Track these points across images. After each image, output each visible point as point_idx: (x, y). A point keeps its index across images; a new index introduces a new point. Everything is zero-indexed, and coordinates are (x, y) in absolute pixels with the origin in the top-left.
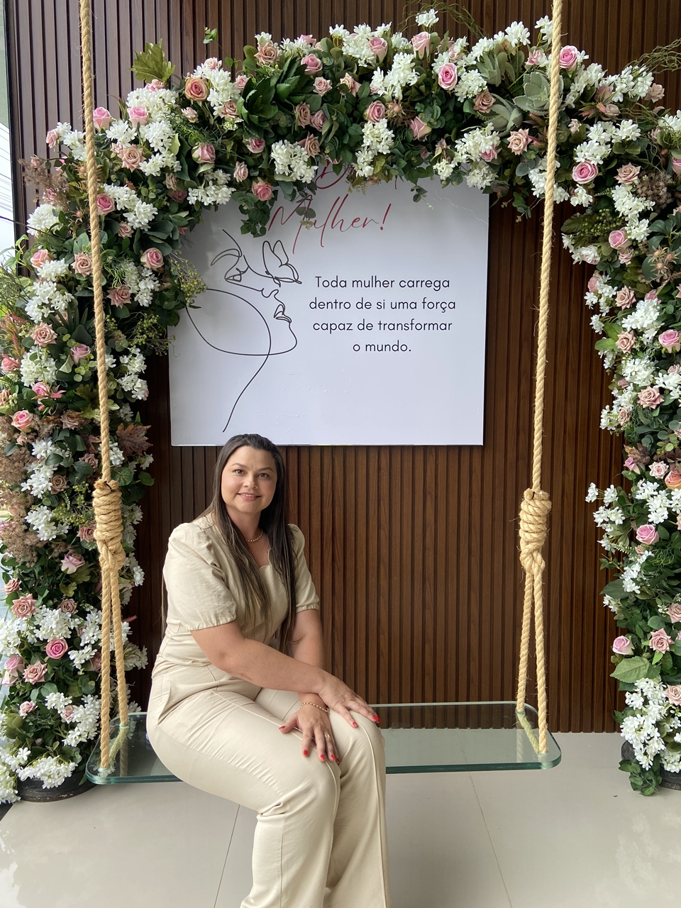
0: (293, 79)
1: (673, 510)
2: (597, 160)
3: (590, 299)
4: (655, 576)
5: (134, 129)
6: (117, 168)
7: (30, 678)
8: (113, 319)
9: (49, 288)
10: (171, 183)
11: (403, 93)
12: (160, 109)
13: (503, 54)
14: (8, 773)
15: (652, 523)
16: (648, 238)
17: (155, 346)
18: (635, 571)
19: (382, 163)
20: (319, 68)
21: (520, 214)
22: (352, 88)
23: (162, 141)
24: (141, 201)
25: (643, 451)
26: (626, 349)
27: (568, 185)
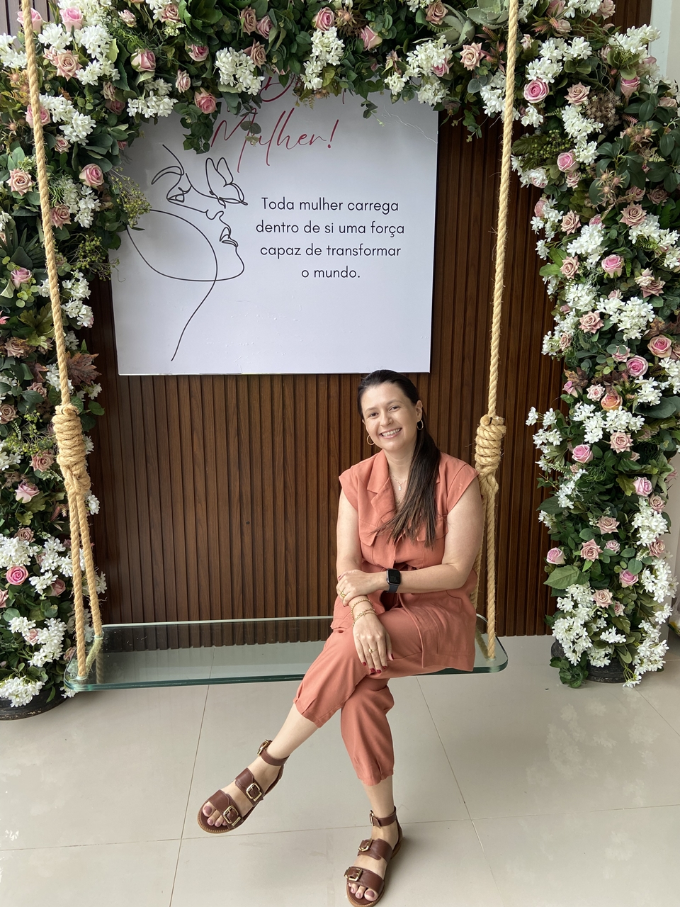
1: (608, 430)
2: (549, 79)
3: (536, 223)
4: (588, 492)
5: (69, 33)
6: (50, 76)
10: (109, 93)
11: (353, 0)
12: (96, 12)
15: (588, 442)
16: (596, 161)
17: (98, 270)
18: (570, 488)
19: (331, 75)
21: (470, 133)
23: (99, 46)
24: (78, 113)
25: (581, 375)
26: (569, 275)
27: (520, 104)
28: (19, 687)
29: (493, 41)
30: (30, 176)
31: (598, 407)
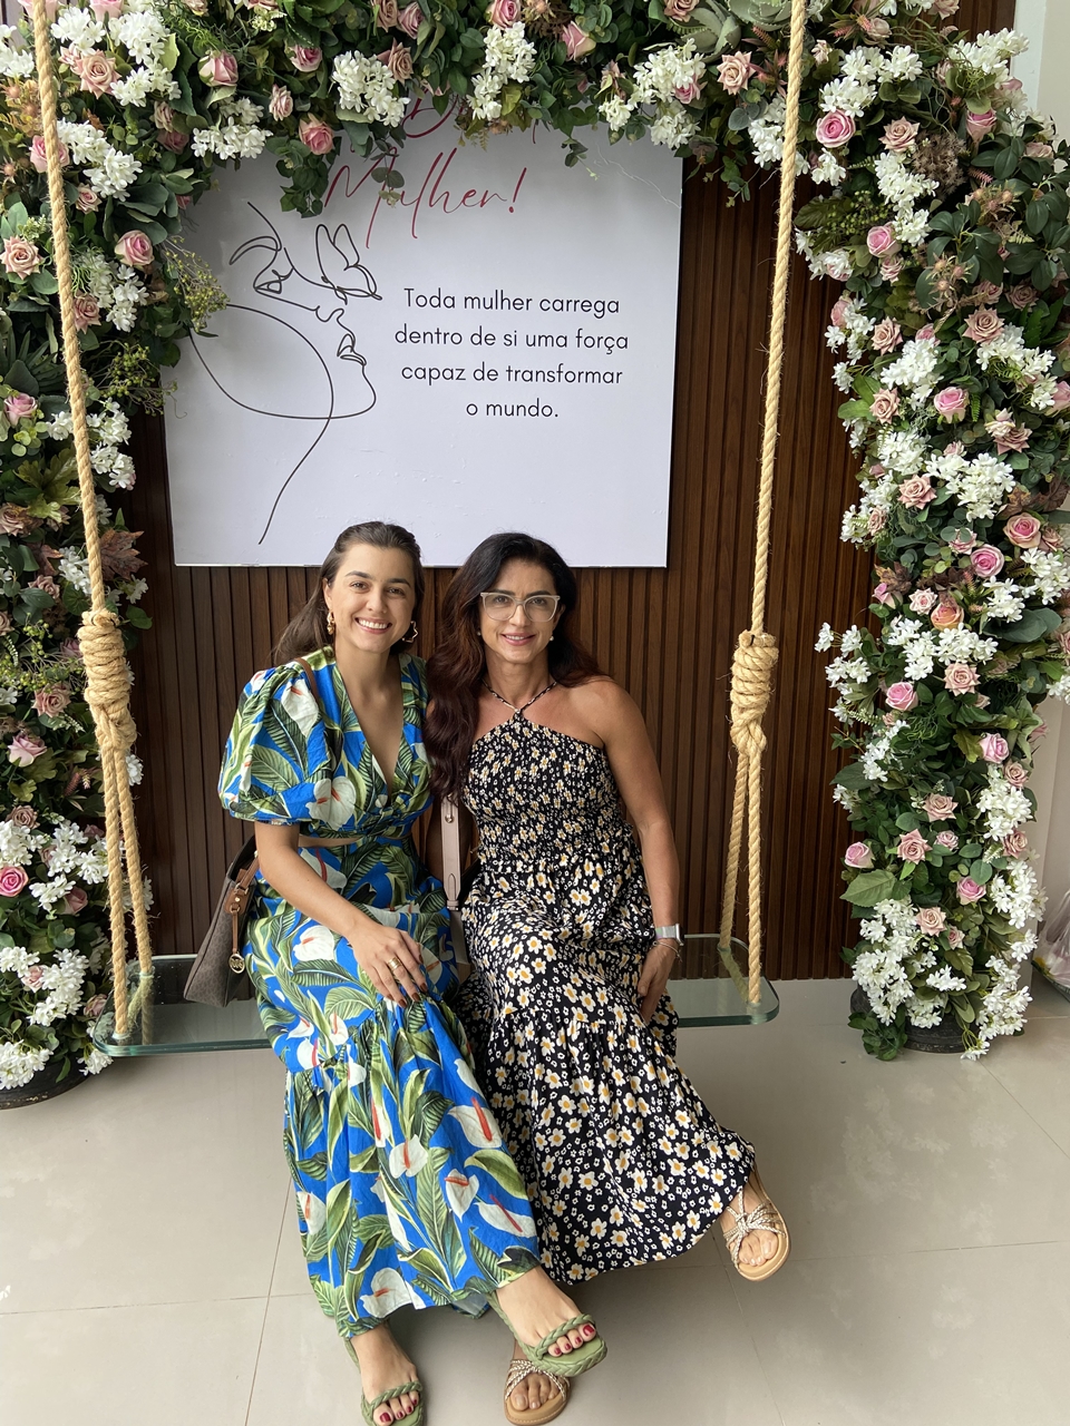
1: (941, 660)
2: (855, 111)
3: (834, 336)
4: (909, 756)
5: (100, 24)
6: (70, 91)
10: (164, 120)
15: (910, 679)
16: (927, 240)
17: (143, 399)
18: (882, 750)
19: (515, 97)
21: (732, 193)
23: (148, 45)
24: (113, 150)
25: (901, 574)
26: (884, 417)
27: (809, 148)
28: (12, 1057)
29: (770, 50)
30: (36, 249)
31: (927, 623)
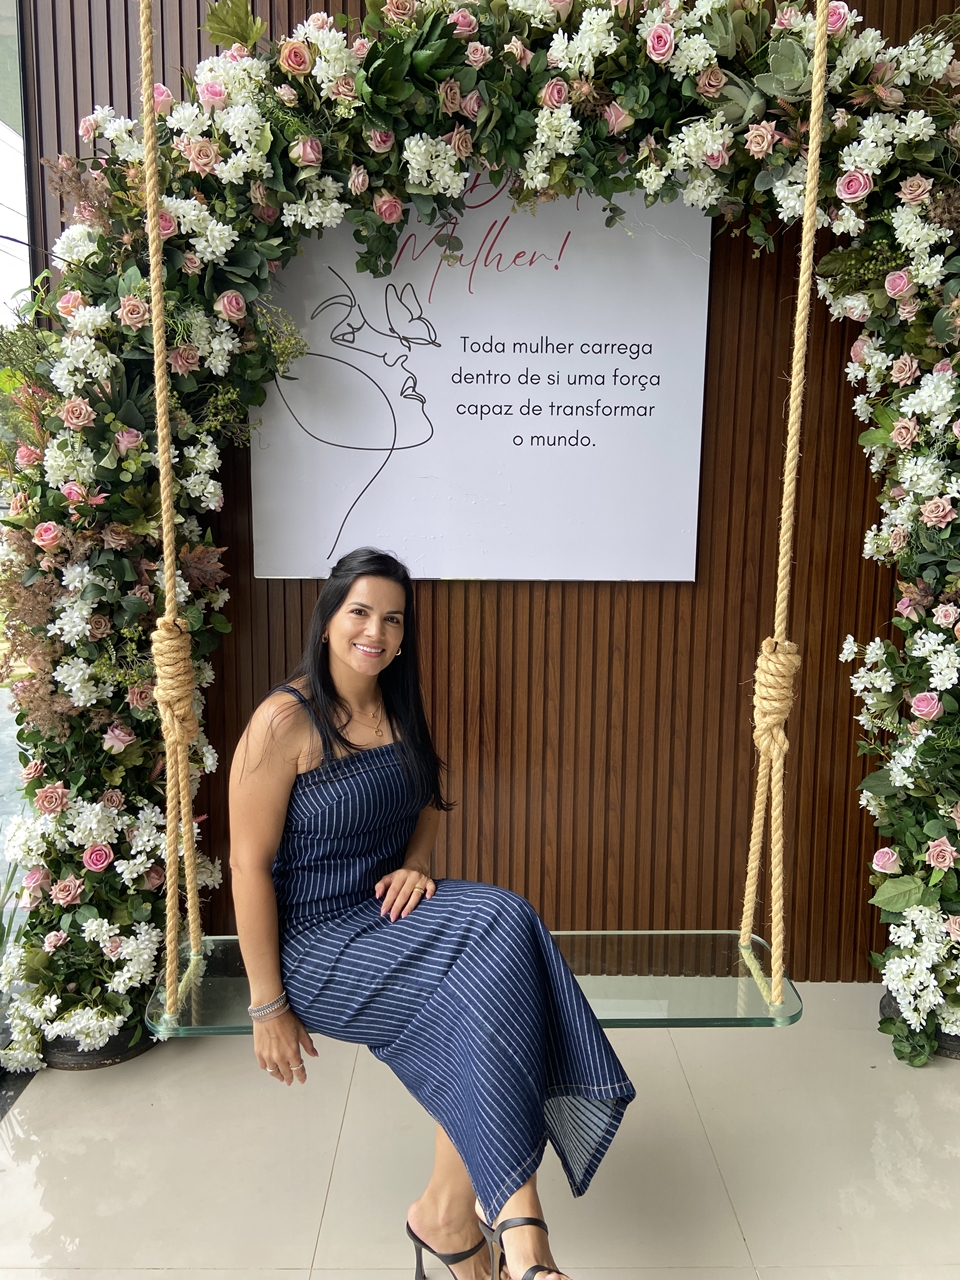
0: (437, 44)
2: (872, 169)
3: (854, 371)
4: (936, 764)
5: (207, 115)
6: (180, 173)
7: (60, 898)
8: (175, 393)
9: (84, 346)
10: (258, 196)
11: (596, 66)
12: (244, 87)
13: (740, 13)
14: (28, 1030)
15: (935, 689)
16: (943, 282)
17: (233, 433)
18: (908, 758)
19: (561, 169)
20: (473, 29)
21: (757, 246)
22: (521, 59)
23: (247, 132)
24: (215, 221)
25: (923, 589)
26: (904, 444)
27: (829, 203)
28: (91, 1021)
29: (793, 119)
30: (147, 305)
31: (951, 636)
